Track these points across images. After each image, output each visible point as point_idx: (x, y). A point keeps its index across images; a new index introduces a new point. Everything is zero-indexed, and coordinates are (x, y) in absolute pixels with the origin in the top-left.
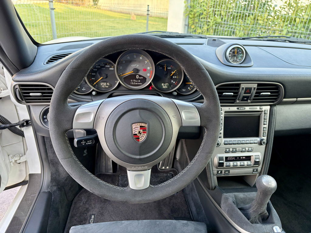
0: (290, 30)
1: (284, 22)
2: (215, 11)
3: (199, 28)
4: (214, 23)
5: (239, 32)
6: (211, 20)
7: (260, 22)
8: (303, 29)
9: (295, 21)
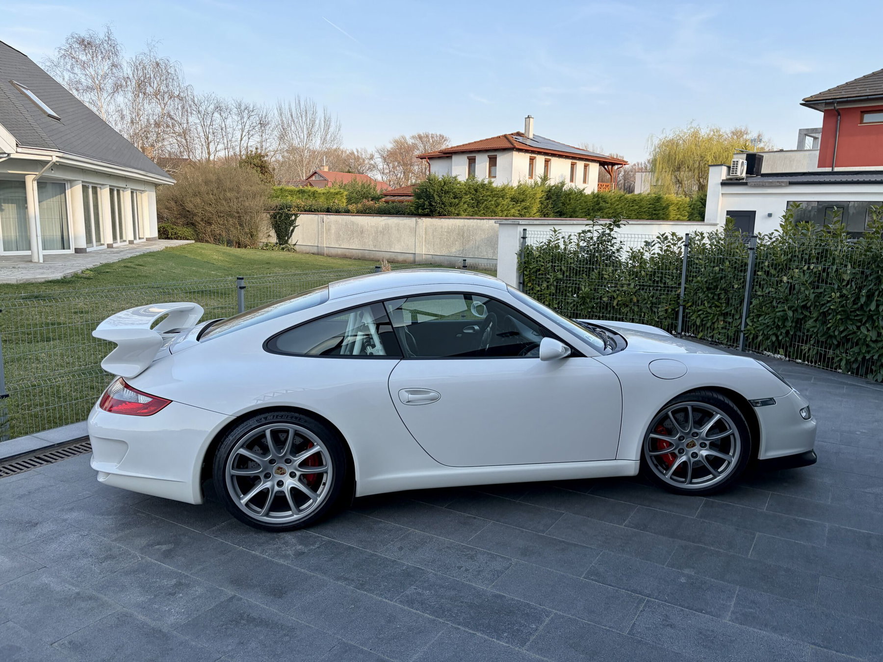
0: (637, 283)
1: (630, 275)
2: (555, 266)
3: (537, 286)
4: (554, 279)
5: (585, 288)
6: (551, 276)
7: (606, 276)
8: (650, 282)
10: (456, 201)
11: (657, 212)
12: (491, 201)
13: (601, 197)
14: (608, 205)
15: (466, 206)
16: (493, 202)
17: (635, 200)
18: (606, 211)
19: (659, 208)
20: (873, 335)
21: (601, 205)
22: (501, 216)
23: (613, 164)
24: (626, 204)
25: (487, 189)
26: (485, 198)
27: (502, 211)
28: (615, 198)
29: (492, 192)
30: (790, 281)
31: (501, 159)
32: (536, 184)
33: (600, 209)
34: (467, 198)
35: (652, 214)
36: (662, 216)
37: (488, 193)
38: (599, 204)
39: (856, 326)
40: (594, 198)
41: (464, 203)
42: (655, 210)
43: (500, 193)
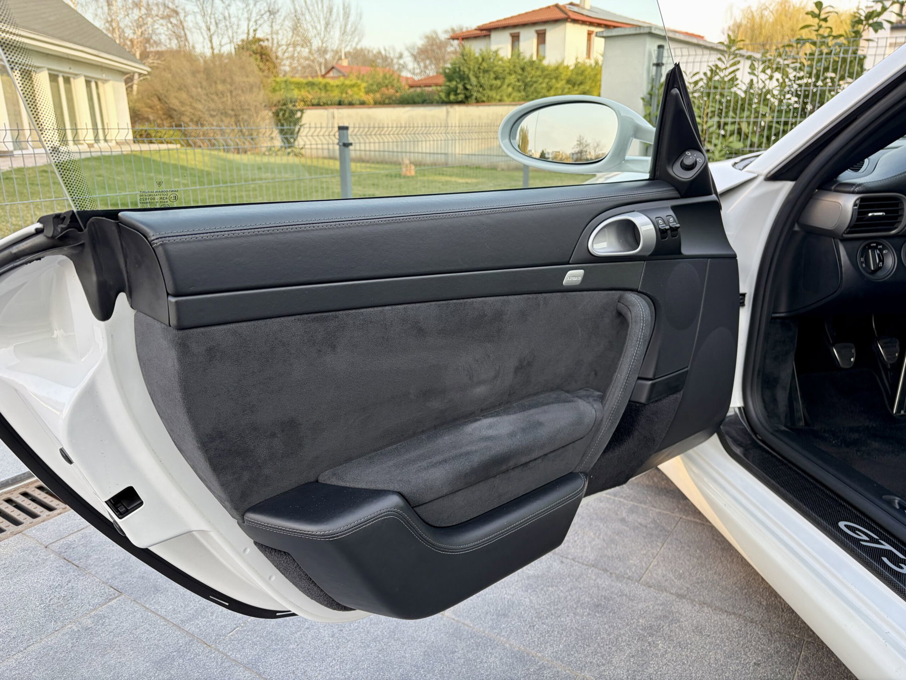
10: (498, 82)
12: (541, 83)
15: (510, 89)
16: (544, 85)
25: (537, 68)
26: (534, 79)
29: (543, 72)
31: (552, 34)
34: (512, 79)
37: (539, 73)
41: (508, 85)
43: (555, 73)
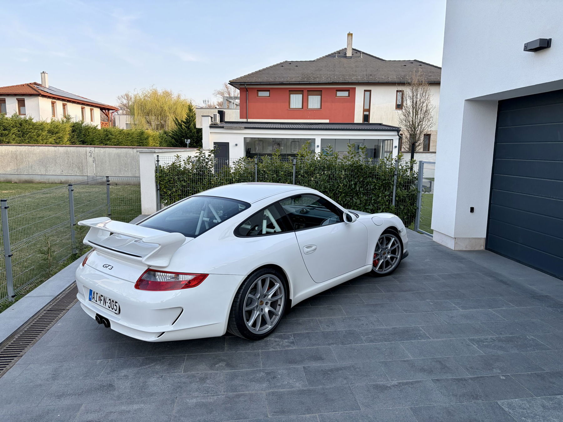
1: (226, 181)
2: (180, 178)
3: (169, 191)
4: (180, 186)
6: (178, 184)
9: (233, 180)
11: (142, 141)
12: (33, 133)
13: (109, 132)
14: (114, 137)
16: (35, 134)
17: (129, 134)
18: (113, 140)
19: (143, 139)
20: (358, 202)
21: (109, 136)
22: (42, 144)
23: (109, 110)
24: (124, 136)
26: (28, 130)
27: (42, 140)
28: (117, 132)
29: (33, 126)
30: (315, 179)
31: (28, 102)
32: (63, 121)
33: (108, 140)
35: (140, 143)
36: (145, 144)
37: (31, 127)
38: (107, 136)
39: (350, 198)
40: (104, 132)
41: (13, 134)
42: (141, 140)
43: (40, 127)
